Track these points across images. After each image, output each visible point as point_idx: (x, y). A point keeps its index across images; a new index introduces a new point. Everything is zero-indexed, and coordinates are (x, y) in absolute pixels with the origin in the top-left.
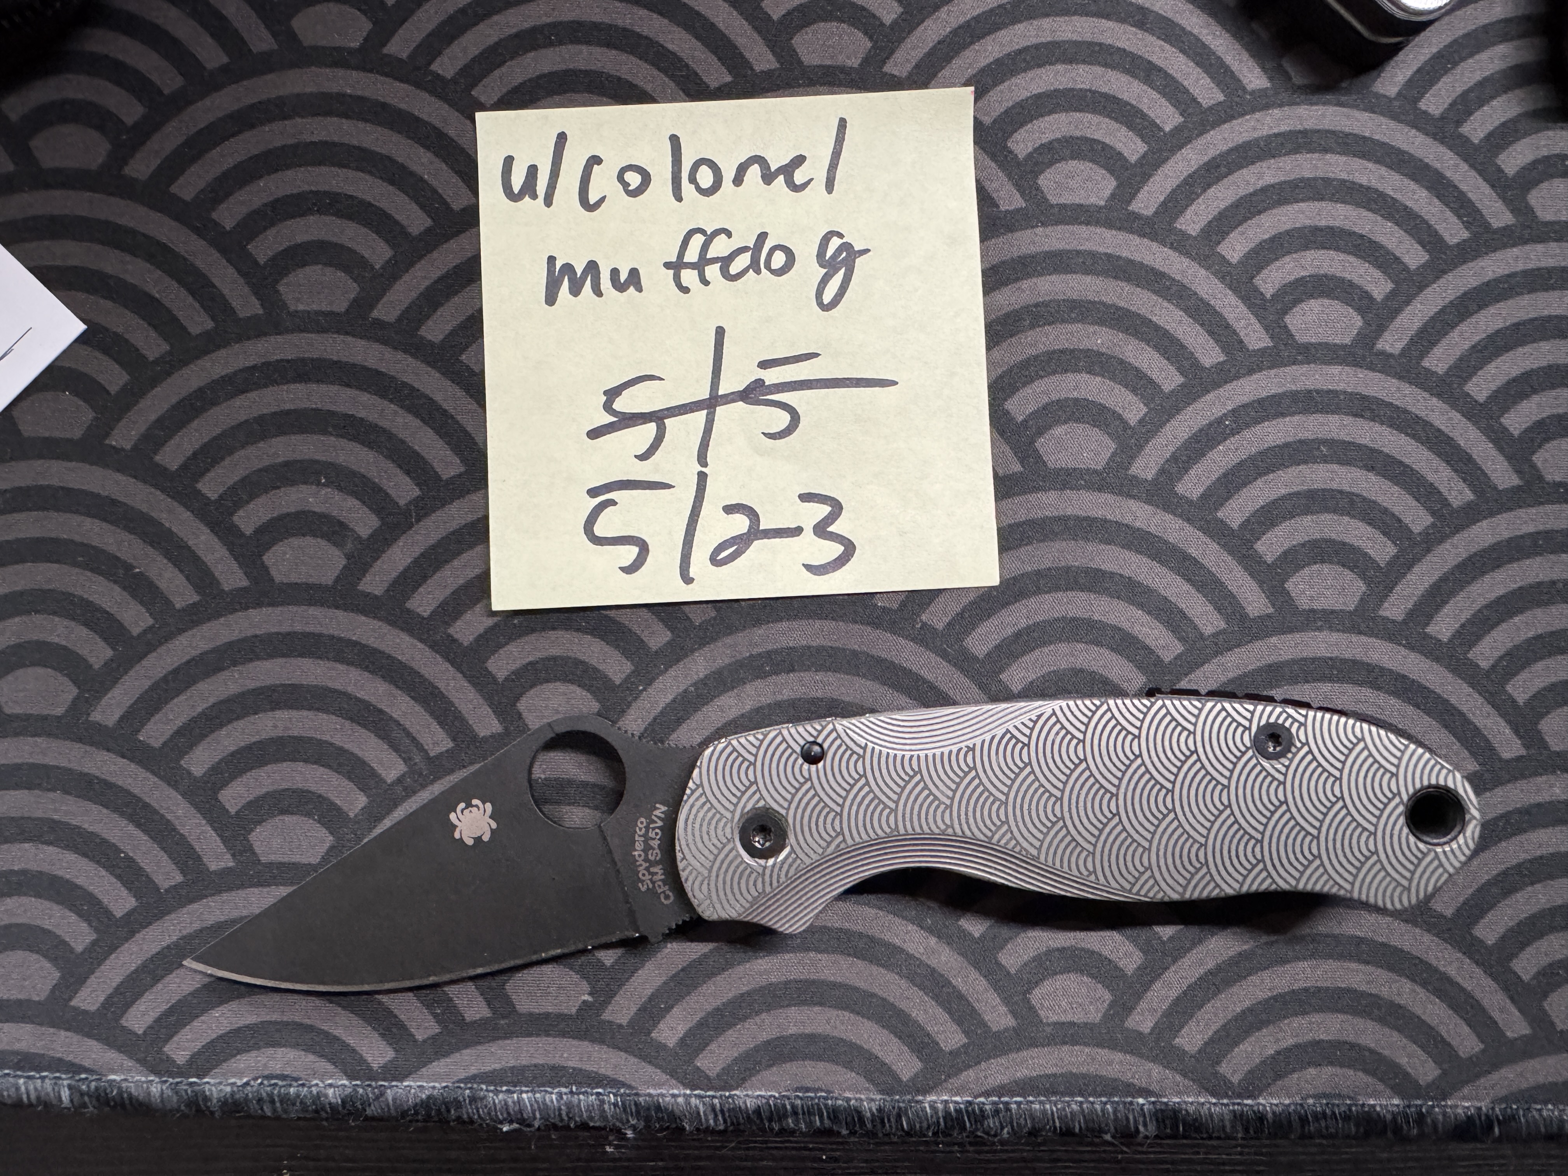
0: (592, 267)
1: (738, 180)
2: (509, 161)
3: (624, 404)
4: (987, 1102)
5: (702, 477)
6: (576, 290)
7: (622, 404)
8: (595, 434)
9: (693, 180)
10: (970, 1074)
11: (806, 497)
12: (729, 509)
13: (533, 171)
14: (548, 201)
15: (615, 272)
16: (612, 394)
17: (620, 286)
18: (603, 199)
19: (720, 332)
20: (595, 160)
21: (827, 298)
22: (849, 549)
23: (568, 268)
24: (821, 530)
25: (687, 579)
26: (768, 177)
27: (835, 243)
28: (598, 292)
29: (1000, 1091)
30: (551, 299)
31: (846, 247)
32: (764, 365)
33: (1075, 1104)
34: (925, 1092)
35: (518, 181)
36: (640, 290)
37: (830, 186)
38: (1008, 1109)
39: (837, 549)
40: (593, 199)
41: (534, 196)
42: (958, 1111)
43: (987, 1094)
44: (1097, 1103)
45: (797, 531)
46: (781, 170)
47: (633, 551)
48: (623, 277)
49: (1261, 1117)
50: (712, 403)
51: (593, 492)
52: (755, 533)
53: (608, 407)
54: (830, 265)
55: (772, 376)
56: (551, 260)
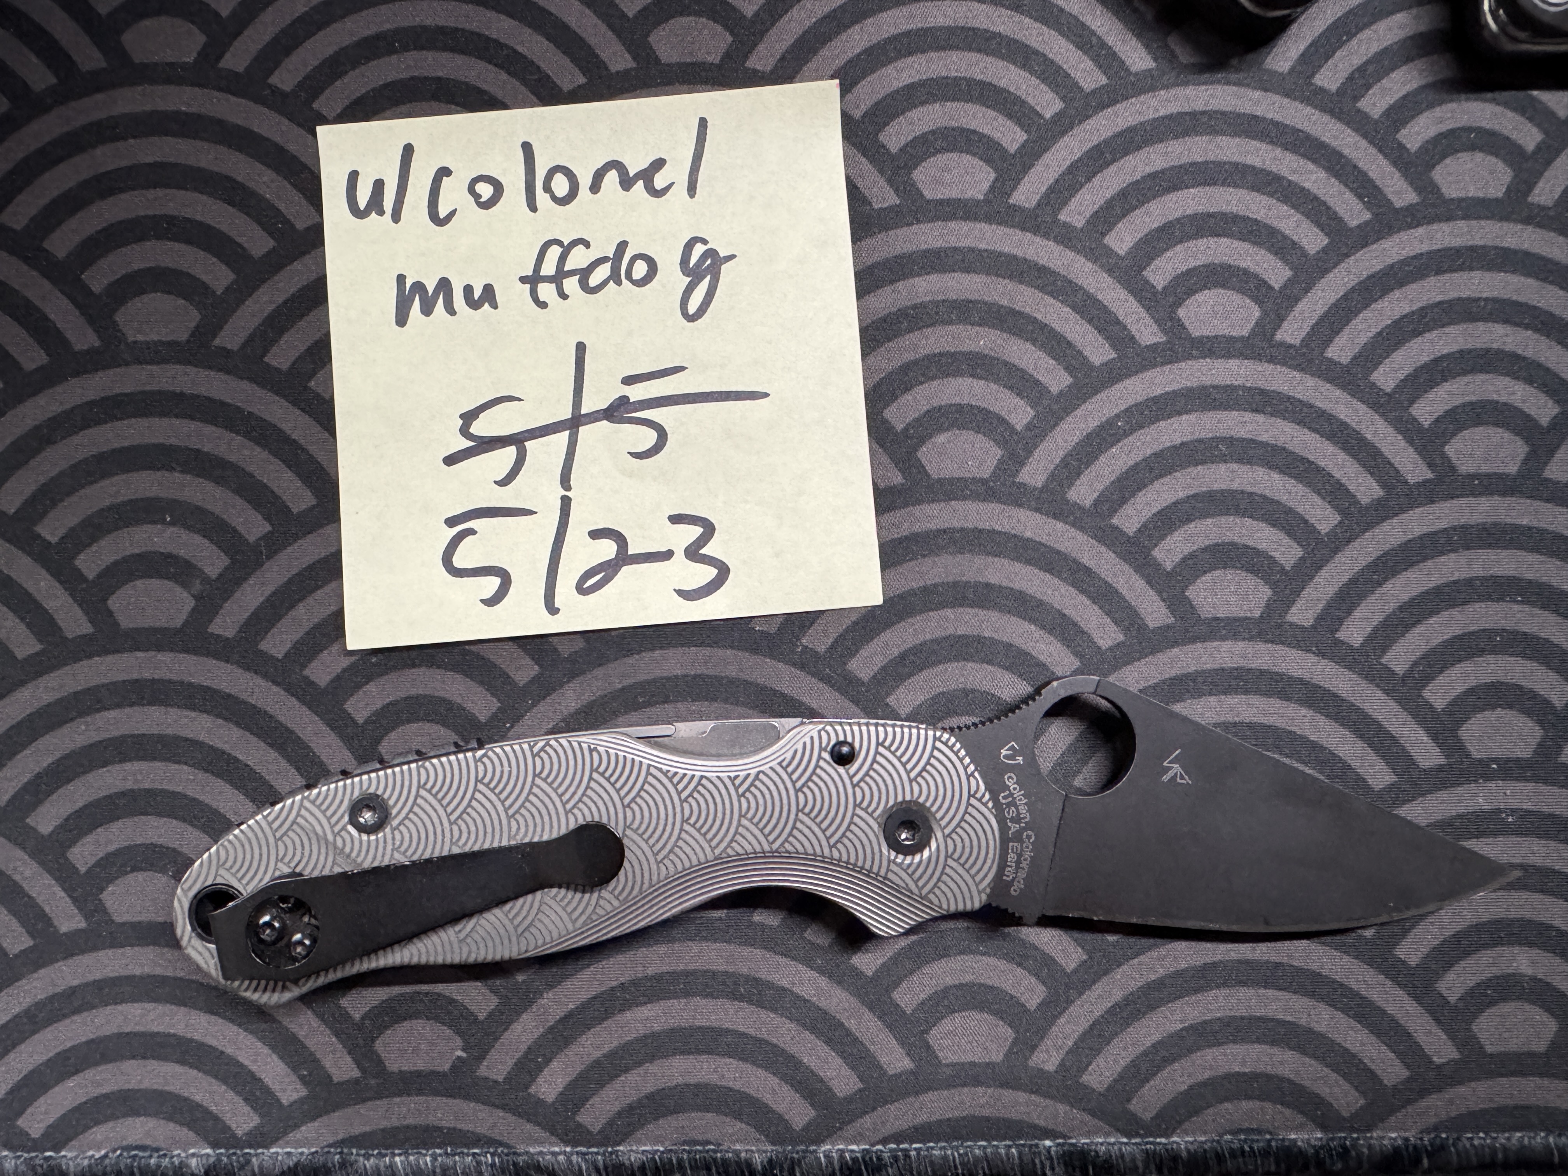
0: (444, 285)
1: (595, 188)
2: (353, 177)
3: (482, 427)
4: (886, 1150)
5: (566, 503)
6: (427, 310)
7: (479, 428)
8: (450, 460)
9: (547, 188)
10: (867, 1121)
11: (676, 519)
12: (595, 534)
13: (379, 185)
14: (396, 217)
15: (468, 290)
16: (469, 417)
17: (474, 304)
18: (453, 213)
19: (581, 348)
20: (444, 172)
21: (692, 309)
22: (723, 571)
23: (419, 287)
24: (693, 553)
25: (552, 610)
26: (626, 183)
27: (699, 250)
28: (451, 310)
29: (898, 1137)
30: (402, 320)
31: (711, 253)
32: (629, 381)
33: (978, 1148)
34: (819, 1141)
35: (363, 197)
36: (495, 307)
37: (692, 189)
38: (907, 1156)
39: (711, 573)
40: (443, 213)
41: (381, 213)
42: (855, 1160)
43: (884, 1141)
44: (1001, 1147)
45: (668, 555)
46: (639, 175)
47: (493, 583)
48: (477, 294)
49: (1174, 1157)
50: (575, 422)
51: (451, 522)
52: (624, 558)
53: (465, 431)
54: (694, 274)
55: (637, 393)
56: (401, 279)
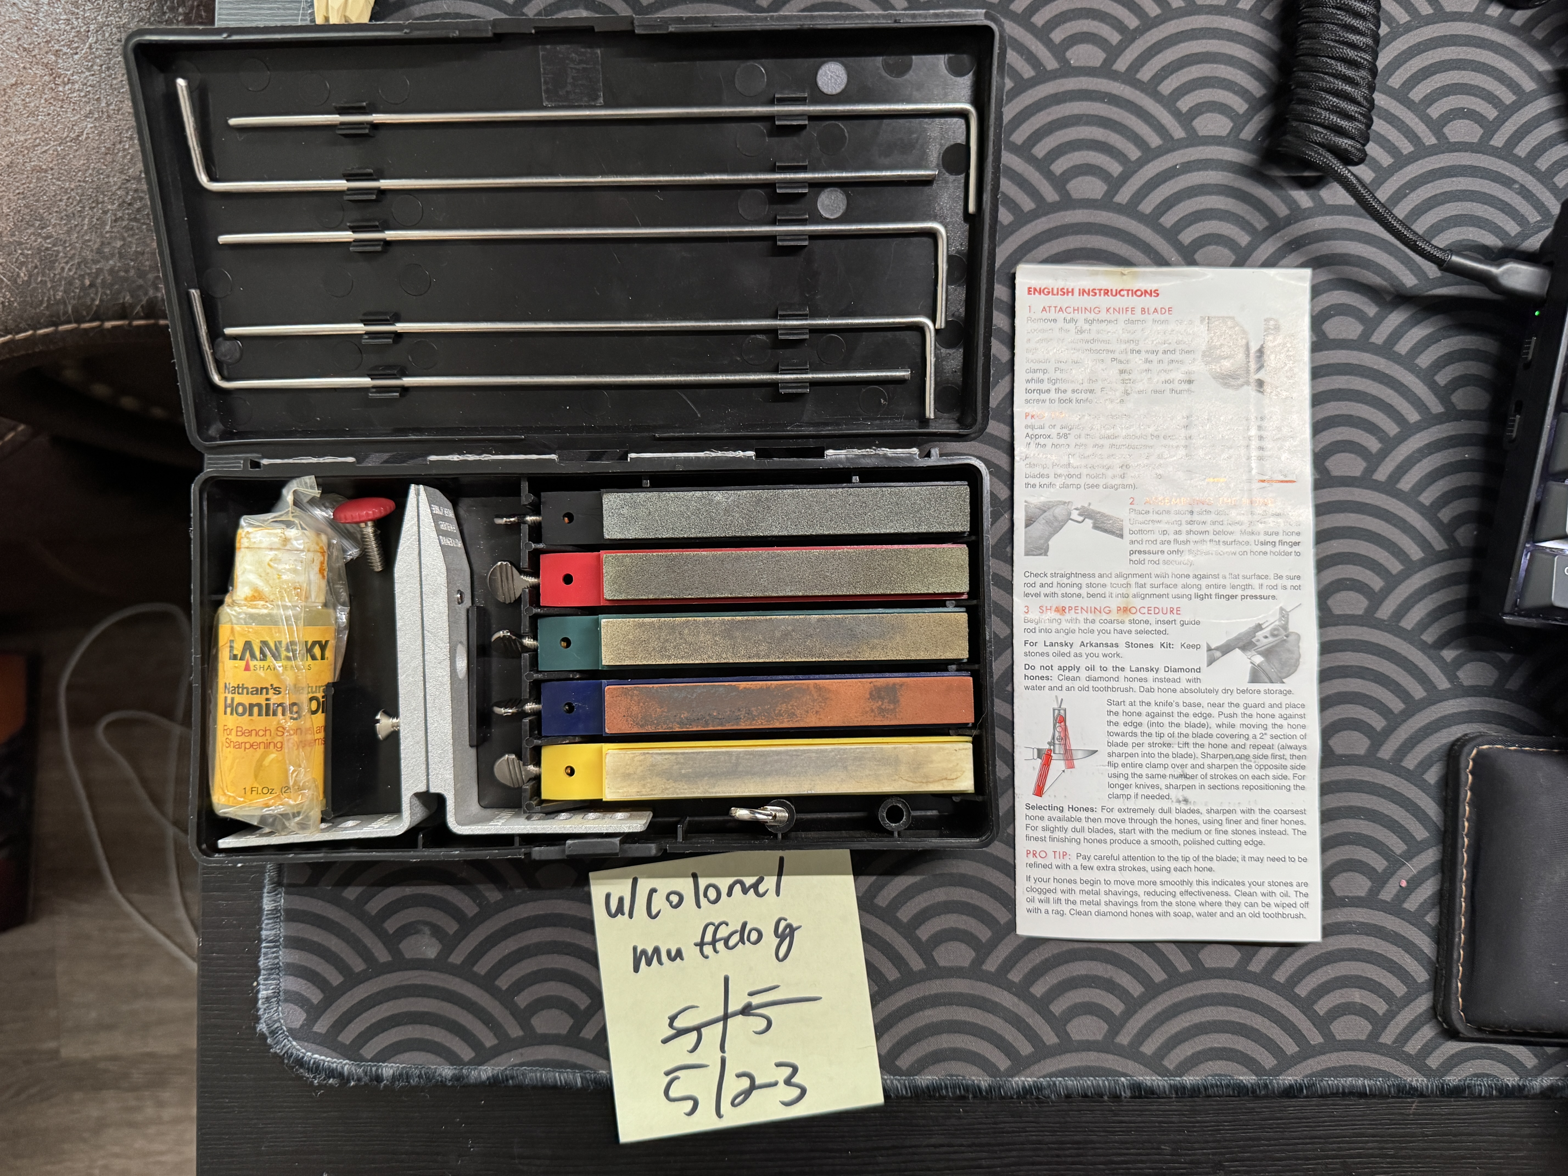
0: (657, 950)
1: (730, 894)
2: (608, 896)
3: (679, 1023)
5: (723, 1061)
6: (649, 963)
7: (678, 1024)
8: (665, 1041)
9: (705, 895)
11: (778, 1065)
12: (739, 1076)
13: (621, 900)
14: (631, 916)
15: (669, 952)
16: (672, 1019)
17: (673, 959)
18: (659, 912)
19: (726, 980)
20: (653, 891)
21: (781, 954)
22: (804, 1091)
23: (644, 952)
24: (788, 1082)
25: (719, 1114)
26: (745, 891)
27: (782, 925)
28: (660, 962)
30: (636, 969)
31: (789, 926)
32: (751, 994)
35: (614, 907)
36: (682, 959)
37: (778, 893)
39: (797, 1092)
40: (654, 912)
41: (623, 914)
45: (775, 1084)
46: (752, 886)
47: (689, 1104)
48: (673, 954)
50: (726, 1017)
51: (667, 1074)
52: (753, 1087)
53: (671, 1025)
54: (782, 938)
55: (756, 1000)
56: (635, 949)
